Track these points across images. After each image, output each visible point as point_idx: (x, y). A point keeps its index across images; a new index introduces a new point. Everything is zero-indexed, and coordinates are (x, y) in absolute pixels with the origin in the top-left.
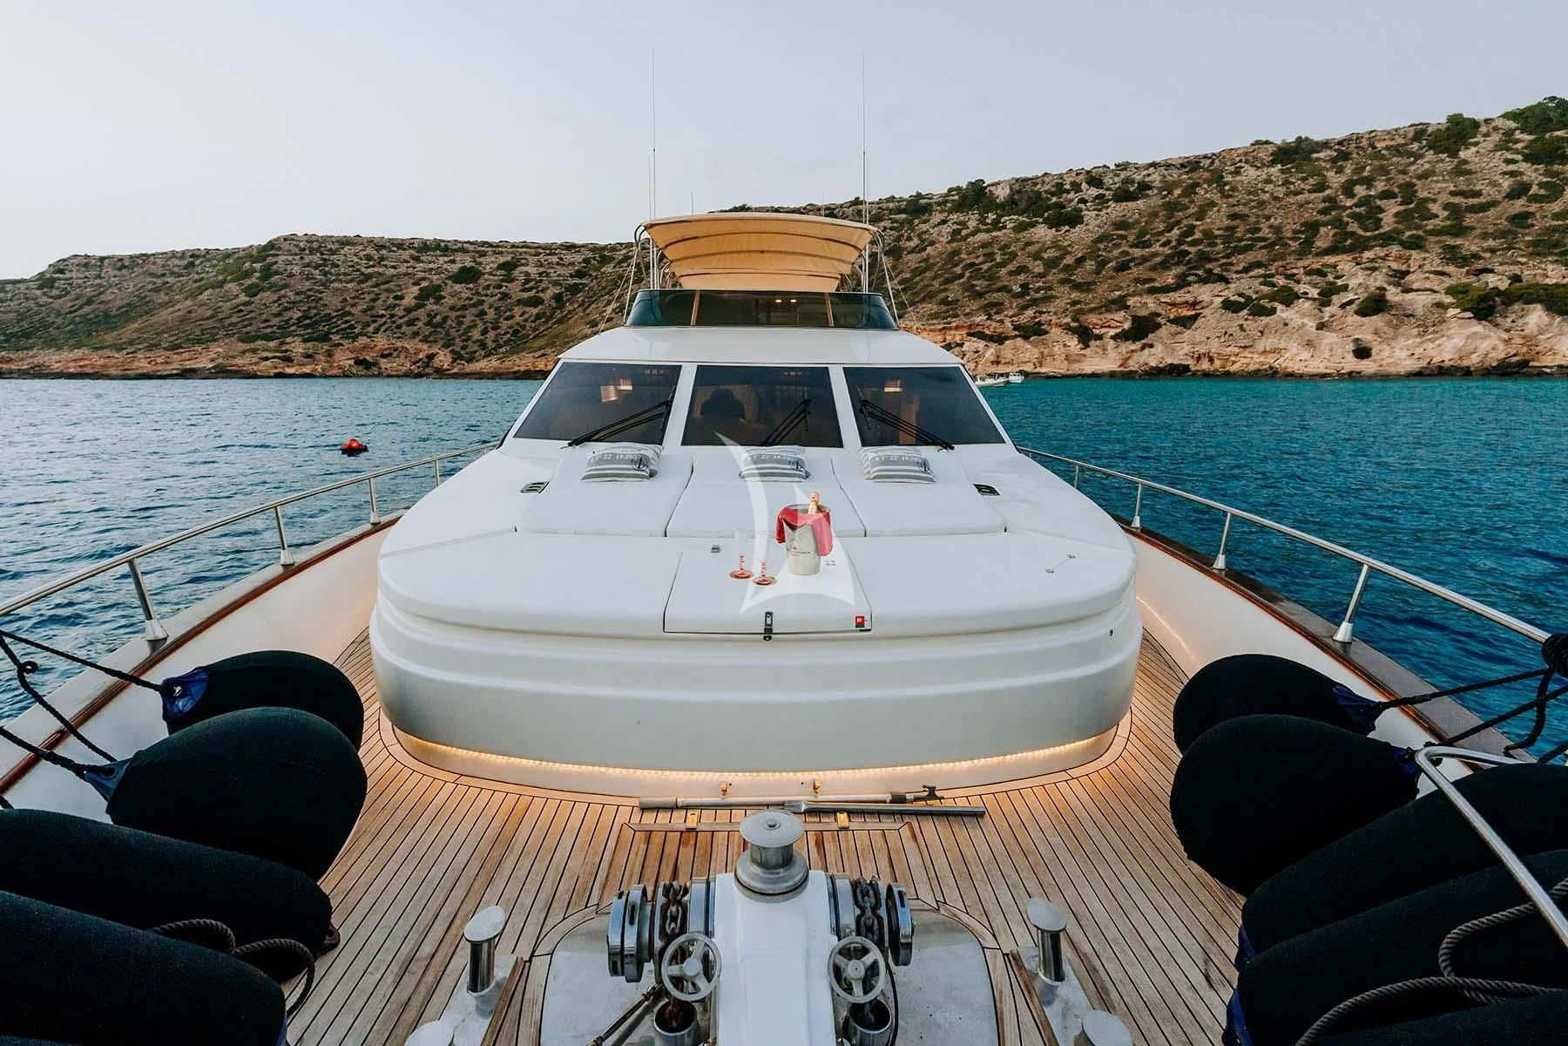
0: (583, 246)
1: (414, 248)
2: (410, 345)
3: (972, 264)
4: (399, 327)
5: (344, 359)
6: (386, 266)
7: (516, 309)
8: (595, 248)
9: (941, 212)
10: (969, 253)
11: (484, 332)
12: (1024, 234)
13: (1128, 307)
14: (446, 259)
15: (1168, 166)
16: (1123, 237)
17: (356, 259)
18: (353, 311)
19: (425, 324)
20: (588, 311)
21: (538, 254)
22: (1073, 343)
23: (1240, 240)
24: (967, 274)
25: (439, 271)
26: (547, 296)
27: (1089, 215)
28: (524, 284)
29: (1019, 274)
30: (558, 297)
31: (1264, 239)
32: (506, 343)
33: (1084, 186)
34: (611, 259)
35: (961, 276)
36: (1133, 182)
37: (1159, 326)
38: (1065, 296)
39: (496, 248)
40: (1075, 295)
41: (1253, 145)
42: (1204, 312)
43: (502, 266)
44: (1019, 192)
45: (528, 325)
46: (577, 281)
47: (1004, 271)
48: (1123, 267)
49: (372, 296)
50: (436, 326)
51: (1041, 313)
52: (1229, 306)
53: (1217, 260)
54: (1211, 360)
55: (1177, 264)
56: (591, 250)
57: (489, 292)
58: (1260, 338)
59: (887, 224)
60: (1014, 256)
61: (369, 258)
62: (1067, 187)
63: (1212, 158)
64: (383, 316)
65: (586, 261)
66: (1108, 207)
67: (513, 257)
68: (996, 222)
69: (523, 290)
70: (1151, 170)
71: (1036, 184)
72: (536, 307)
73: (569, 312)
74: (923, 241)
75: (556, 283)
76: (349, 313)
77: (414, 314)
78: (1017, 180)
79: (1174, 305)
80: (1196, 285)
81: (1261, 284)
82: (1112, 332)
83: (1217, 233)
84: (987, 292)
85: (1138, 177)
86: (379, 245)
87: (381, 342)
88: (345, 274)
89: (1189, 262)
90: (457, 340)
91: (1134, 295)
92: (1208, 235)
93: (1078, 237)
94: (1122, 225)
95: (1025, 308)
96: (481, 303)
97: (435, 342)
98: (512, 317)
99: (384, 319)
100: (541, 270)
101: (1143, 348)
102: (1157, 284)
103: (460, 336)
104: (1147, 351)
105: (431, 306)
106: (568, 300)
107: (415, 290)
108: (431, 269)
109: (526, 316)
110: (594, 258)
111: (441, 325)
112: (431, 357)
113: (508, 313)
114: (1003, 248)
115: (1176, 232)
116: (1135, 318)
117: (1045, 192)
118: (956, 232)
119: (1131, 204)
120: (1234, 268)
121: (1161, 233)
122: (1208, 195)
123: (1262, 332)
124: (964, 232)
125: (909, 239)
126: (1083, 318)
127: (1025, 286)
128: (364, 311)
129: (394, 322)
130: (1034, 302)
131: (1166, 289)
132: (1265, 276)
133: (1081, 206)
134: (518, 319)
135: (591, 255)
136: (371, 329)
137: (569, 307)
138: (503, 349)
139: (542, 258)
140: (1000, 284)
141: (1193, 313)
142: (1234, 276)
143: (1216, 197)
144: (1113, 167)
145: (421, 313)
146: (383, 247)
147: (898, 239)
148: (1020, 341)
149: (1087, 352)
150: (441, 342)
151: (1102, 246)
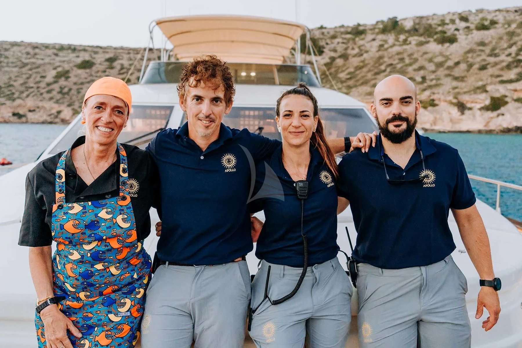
1: (55, 49)
2: (48, 105)
3: (391, 65)
4: (42, 94)
5: (6, 112)
6: (37, 59)
9: (373, 34)
10: (390, 58)
12: (423, 47)
13: (486, 91)
14: (74, 55)
16: (482, 51)
17: (20, 54)
18: (15, 84)
19: (58, 93)
21: (129, 53)
22: (455, 111)
24: (388, 70)
25: (69, 62)
27: (461, 37)
29: (420, 71)
33: (457, 21)
36: (486, 20)
37: (506, 103)
38: (448, 84)
39: (105, 49)
40: (455, 84)
43: (107, 60)
44: (418, 24)
47: (410, 69)
48: (483, 68)
49: (27, 76)
50: (64, 94)
51: (434, 93)
55: (516, 67)
59: (340, 40)
60: (416, 60)
61: (28, 53)
62: (447, 21)
64: (32, 87)
66: (472, 33)
67: (114, 55)
68: (405, 41)
70: (497, 13)
71: (428, 20)
74: (361, 50)
76: (12, 86)
77: (52, 87)
78: (417, 17)
79: (515, 90)
82: (479, 106)
85: (490, 17)
86: (35, 47)
87: (30, 103)
88: (12, 63)
91: (491, 84)
93: (455, 50)
94: (482, 44)
95: (424, 90)
97: (63, 103)
99: (33, 89)
100: (131, 62)
101: (498, 115)
102: (504, 78)
104: (501, 117)
105: (62, 82)
107: (54, 73)
108: (64, 61)
111: (67, 93)
112: (59, 112)
114: (410, 55)
115: (514, 49)
116: (493, 99)
117: (435, 24)
118: (381, 46)
119: (486, 32)
121: (506, 49)
125: (353, 49)
126: (460, 97)
127: (424, 78)
128: (22, 85)
129: (38, 91)
130: (430, 87)
131: (511, 81)
133: (456, 32)
139: (132, 55)
144: (474, 11)
145: (56, 87)
146: (37, 47)
147: (346, 49)
149: (463, 117)
150: (67, 104)
151: (470, 55)
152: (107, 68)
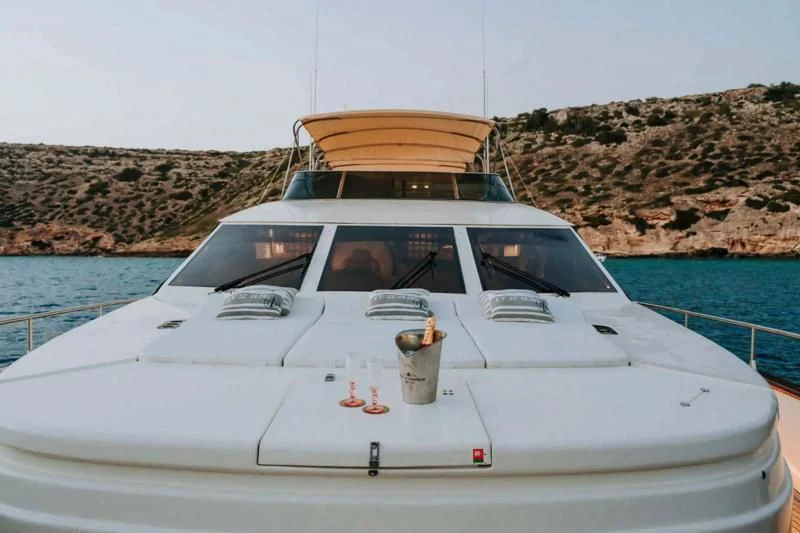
0: (224, 153)
1: (87, 154)
2: (80, 230)
3: (543, 170)
4: (71, 215)
5: (23, 241)
6: (63, 167)
7: (169, 202)
8: (234, 155)
9: (514, 131)
10: (540, 162)
11: (142, 219)
12: (582, 148)
13: (672, 204)
14: (113, 162)
15: (687, 101)
16: (660, 152)
18: (34, 202)
19: (94, 213)
20: (231, 203)
21: (188, 159)
22: (633, 231)
23: (751, 155)
24: (540, 178)
25: (107, 172)
26: (195, 192)
27: (631, 135)
28: (176, 183)
29: (581, 178)
30: (204, 193)
31: (767, 155)
32: (161, 228)
33: (624, 114)
34: (249, 163)
35: (535, 179)
36: (661, 112)
37: (698, 219)
38: (620, 196)
39: (154, 154)
40: (628, 195)
41: (749, 87)
42: (733, 208)
43: (158, 168)
44: (574, 117)
45: (179, 214)
46: (220, 180)
47: (569, 176)
48: (662, 174)
49: (50, 190)
51: (604, 207)
52: (750, 203)
53: (735, 169)
54: (743, 245)
55: (705, 172)
56: (231, 156)
57: (147, 188)
58: (780, 228)
60: (575, 165)
61: (50, 161)
62: (611, 114)
63: (720, 95)
64: (58, 206)
65: (228, 165)
66: (644, 130)
67: (167, 162)
68: (558, 139)
69: (176, 187)
70: (675, 103)
71: (587, 112)
72: (185, 200)
73: (214, 204)
75: (202, 182)
76: (30, 204)
77: (85, 205)
78: (572, 109)
79: (708, 202)
80: (723, 188)
81: (774, 188)
82: (662, 223)
83: (732, 149)
84: (557, 192)
85: (665, 108)
86: (59, 151)
87: (55, 227)
88: (29, 173)
89: (714, 171)
90: (119, 226)
91: (676, 194)
92: (725, 150)
93: (625, 150)
94: (657, 142)
95: (590, 203)
96: (141, 196)
97: (101, 227)
98: (165, 208)
99: (59, 209)
100: (191, 171)
101: (688, 236)
102: (691, 187)
103: (122, 223)
104: (691, 237)
105: (99, 199)
106: (212, 195)
107: (86, 186)
108: (100, 170)
109: (177, 207)
110: (234, 163)
111: (107, 214)
112: (97, 239)
113: (162, 205)
114: (567, 158)
115: (699, 149)
116: (679, 213)
117: (595, 118)
118: (528, 146)
119: (663, 128)
120: (750, 176)
121: (689, 149)
122: (720, 122)
123: (781, 224)
124: (534, 147)
126: (638, 212)
127: (587, 187)
128: (43, 203)
129: (67, 212)
130: (597, 199)
131: (700, 191)
132: (775, 182)
133: (624, 128)
134: (171, 209)
135: (231, 160)
136: (48, 217)
137: (213, 200)
138: (158, 234)
139: (191, 162)
140: (566, 186)
141: (724, 209)
142: (751, 182)
143: (728, 124)
144: (644, 101)
145: (90, 205)
146: (62, 152)
148: (590, 230)
149: (644, 237)
150: (106, 227)
151: (644, 158)
152: (159, 179)
